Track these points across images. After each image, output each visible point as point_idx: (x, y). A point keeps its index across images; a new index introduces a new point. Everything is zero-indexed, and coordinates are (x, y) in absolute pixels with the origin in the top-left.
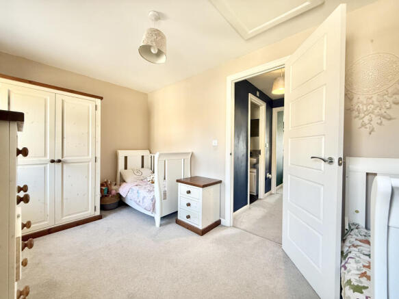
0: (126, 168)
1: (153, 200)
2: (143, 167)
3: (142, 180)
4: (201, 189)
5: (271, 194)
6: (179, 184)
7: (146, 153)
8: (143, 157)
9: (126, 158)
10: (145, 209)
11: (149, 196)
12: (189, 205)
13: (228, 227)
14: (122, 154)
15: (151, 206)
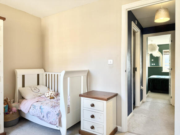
0: (23, 86)
1: (59, 114)
2: (38, 84)
3: (40, 96)
4: (105, 102)
5: (143, 102)
6: (82, 98)
7: (41, 71)
8: (38, 75)
9: (23, 76)
10: (50, 123)
11: (54, 112)
12: (93, 117)
13: (124, 133)
14: (20, 73)
15: (58, 120)
